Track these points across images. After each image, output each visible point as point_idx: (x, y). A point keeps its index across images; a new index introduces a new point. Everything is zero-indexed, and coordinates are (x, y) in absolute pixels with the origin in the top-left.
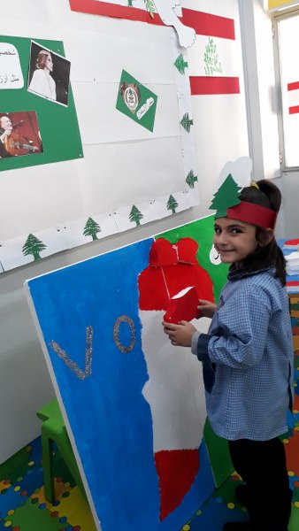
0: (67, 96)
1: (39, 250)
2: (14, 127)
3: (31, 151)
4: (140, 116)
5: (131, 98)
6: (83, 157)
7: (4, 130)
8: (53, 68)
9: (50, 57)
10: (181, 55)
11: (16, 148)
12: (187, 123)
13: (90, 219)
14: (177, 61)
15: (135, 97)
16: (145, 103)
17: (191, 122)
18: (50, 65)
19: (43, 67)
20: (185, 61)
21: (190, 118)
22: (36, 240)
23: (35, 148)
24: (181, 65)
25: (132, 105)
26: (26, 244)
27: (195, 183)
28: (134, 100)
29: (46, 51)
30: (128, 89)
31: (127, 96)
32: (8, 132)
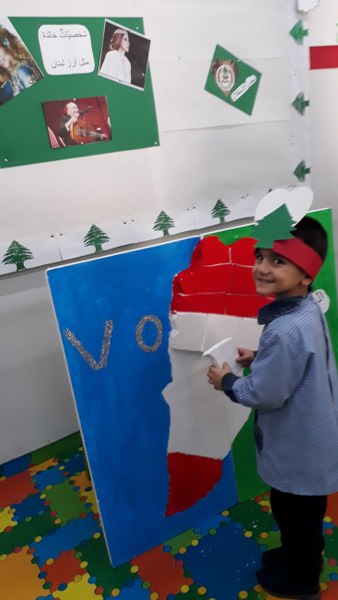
0: (144, 78)
1: (102, 242)
2: (81, 114)
3: (98, 139)
4: (235, 97)
5: (226, 78)
6: (158, 145)
7: (69, 117)
8: (130, 48)
9: (126, 36)
10: (300, 22)
11: (82, 136)
12: (301, 104)
13: (163, 213)
14: (294, 29)
15: (231, 76)
16: (244, 81)
17: (307, 103)
18: (126, 45)
19: (117, 47)
20: (305, 28)
21: (306, 99)
22: (99, 232)
23: (103, 135)
24: (298, 33)
25: (225, 85)
26: (88, 235)
27: (307, 176)
28: (229, 79)
29: (123, 30)
30: (222, 67)
31: (220, 74)
32: (74, 119)
